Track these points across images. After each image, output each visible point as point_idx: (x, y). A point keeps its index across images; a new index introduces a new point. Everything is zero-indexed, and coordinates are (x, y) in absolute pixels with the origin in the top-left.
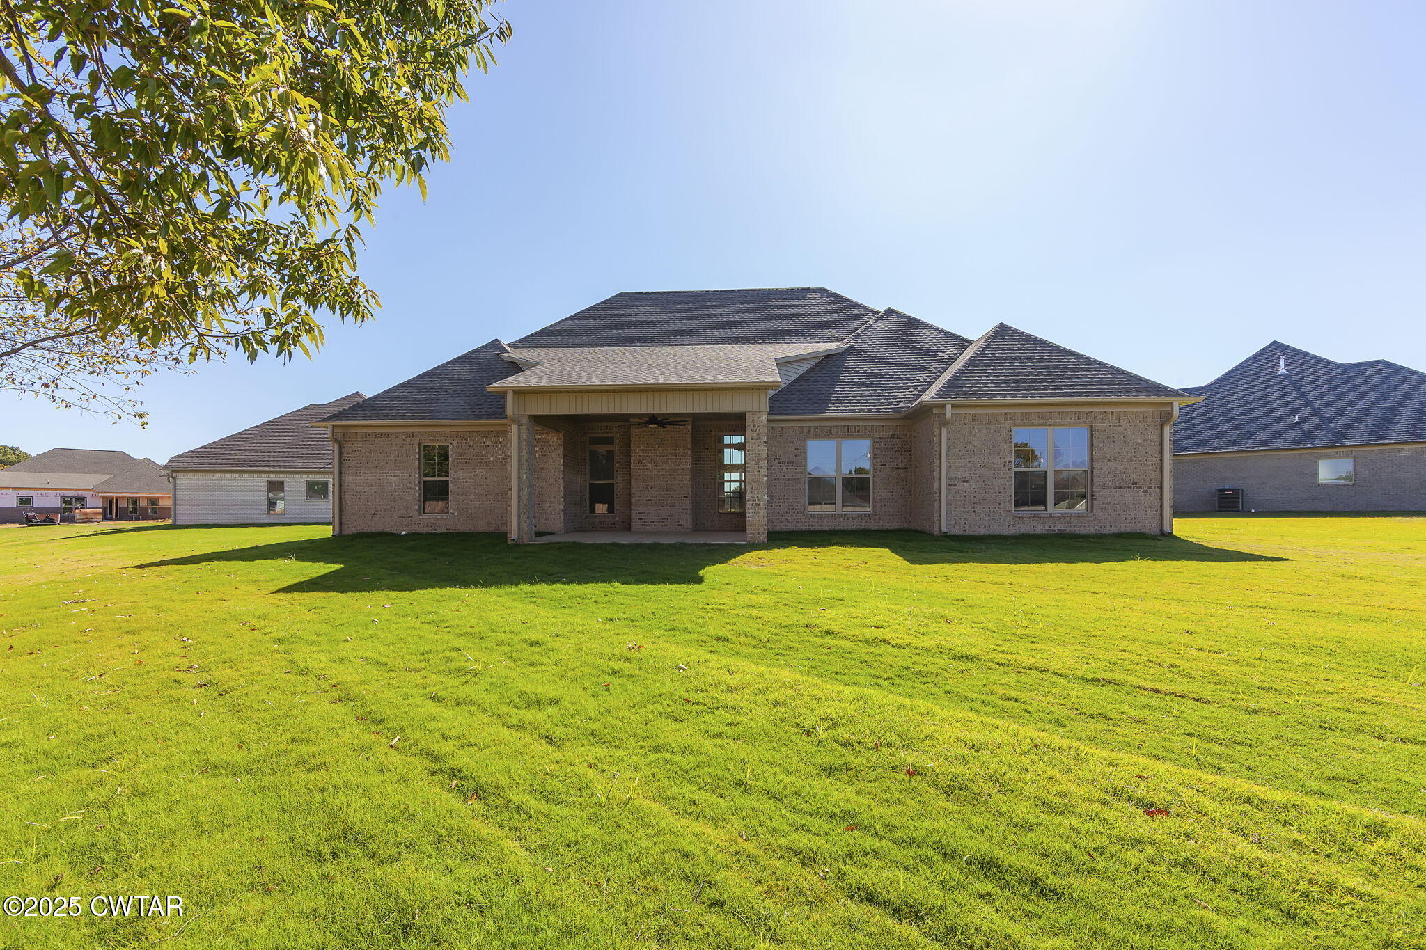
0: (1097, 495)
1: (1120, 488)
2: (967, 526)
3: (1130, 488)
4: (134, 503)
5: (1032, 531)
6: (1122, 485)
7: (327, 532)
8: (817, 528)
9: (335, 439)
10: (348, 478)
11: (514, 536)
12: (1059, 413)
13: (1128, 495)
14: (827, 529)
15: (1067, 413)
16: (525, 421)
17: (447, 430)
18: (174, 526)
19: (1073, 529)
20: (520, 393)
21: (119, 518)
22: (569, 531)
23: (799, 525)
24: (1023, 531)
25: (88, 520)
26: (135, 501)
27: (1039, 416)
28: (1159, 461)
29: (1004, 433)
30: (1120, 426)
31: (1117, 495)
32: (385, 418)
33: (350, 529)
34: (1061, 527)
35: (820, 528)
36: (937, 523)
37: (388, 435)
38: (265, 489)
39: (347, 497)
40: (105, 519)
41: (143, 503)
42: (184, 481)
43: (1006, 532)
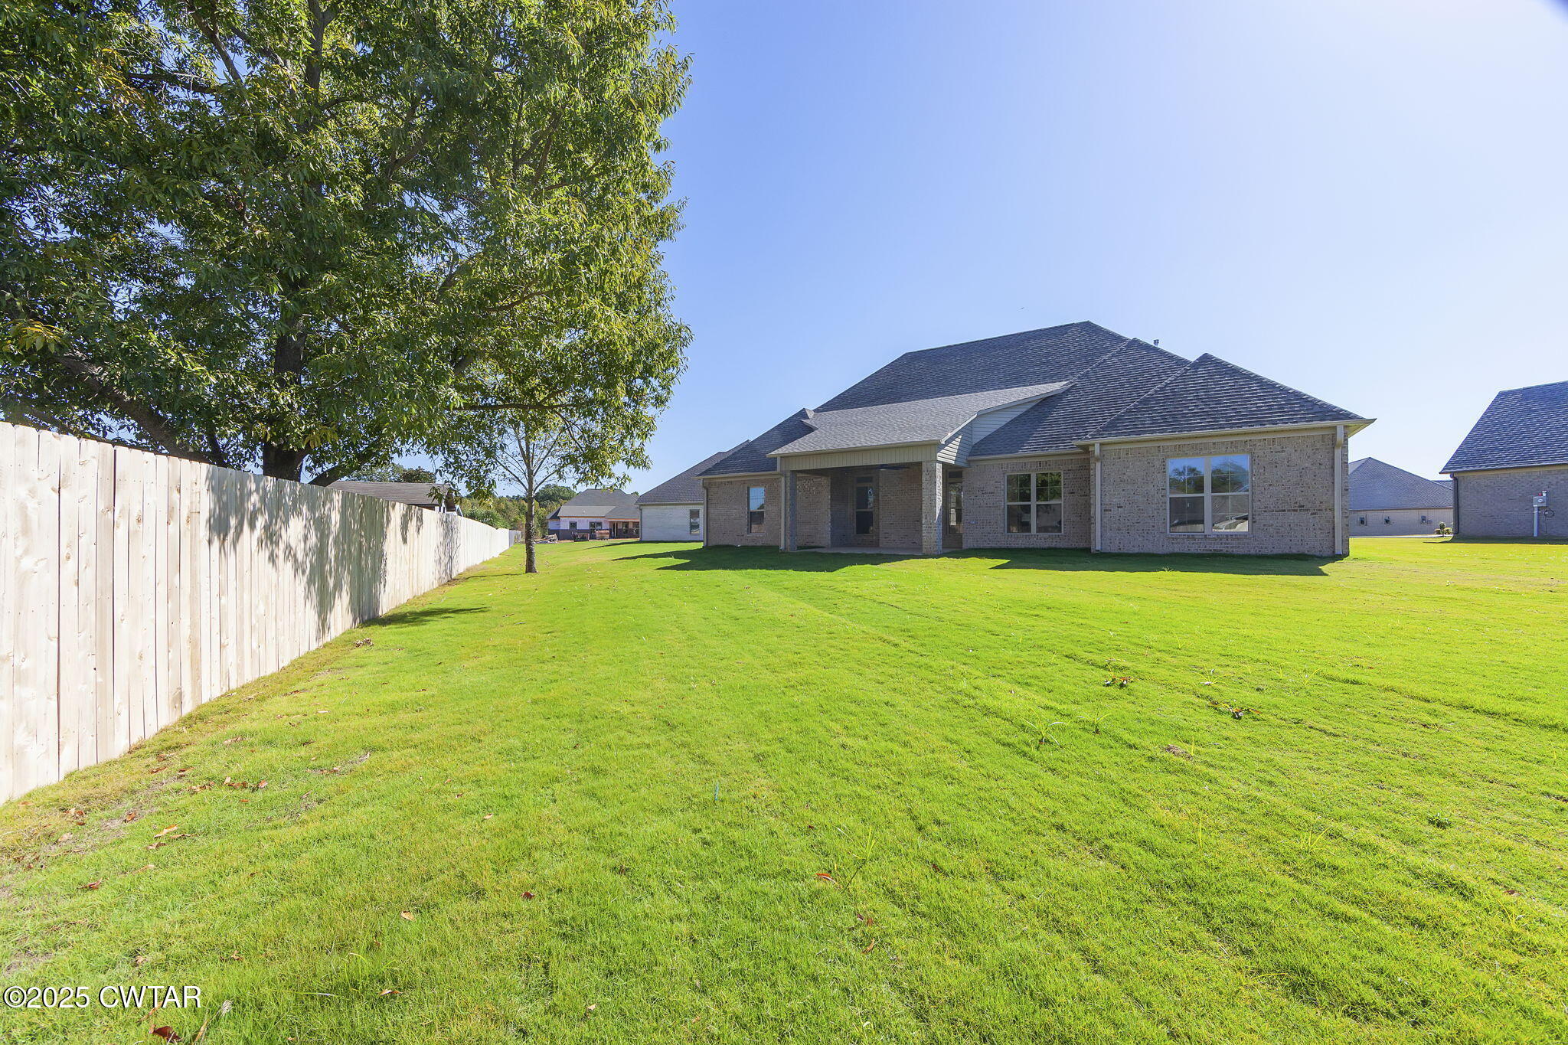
0: (1257, 518)
1: (1284, 511)
2: (1121, 546)
3: (1296, 511)
4: (627, 526)
5: (1186, 550)
6: (1286, 507)
7: (700, 545)
8: (1013, 546)
9: (704, 487)
10: (711, 510)
11: (782, 547)
12: (1214, 444)
13: (1292, 517)
14: (1023, 547)
15: (1223, 443)
16: (789, 474)
17: (763, 478)
18: (640, 542)
19: (1230, 550)
20: (784, 457)
21: (619, 537)
22: (834, 545)
23: (999, 544)
24: (1176, 550)
25: (602, 538)
26: (626, 524)
27: (1193, 447)
28: (1330, 484)
29: (1157, 464)
30: (1283, 451)
31: (1280, 518)
32: (731, 472)
33: (712, 543)
34: (1218, 547)
35: (1017, 546)
36: (1093, 543)
37: (731, 483)
38: (688, 516)
39: (711, 523)
40: (611, 537)
41: (631, 526)
42: (648, 511)
43: (1160, 551)
